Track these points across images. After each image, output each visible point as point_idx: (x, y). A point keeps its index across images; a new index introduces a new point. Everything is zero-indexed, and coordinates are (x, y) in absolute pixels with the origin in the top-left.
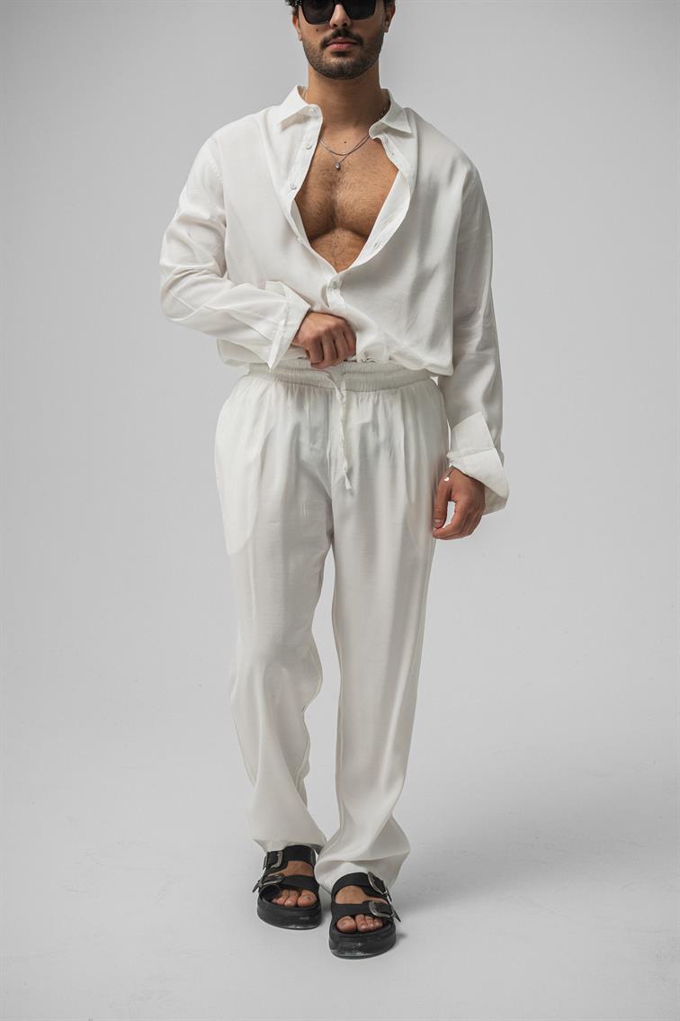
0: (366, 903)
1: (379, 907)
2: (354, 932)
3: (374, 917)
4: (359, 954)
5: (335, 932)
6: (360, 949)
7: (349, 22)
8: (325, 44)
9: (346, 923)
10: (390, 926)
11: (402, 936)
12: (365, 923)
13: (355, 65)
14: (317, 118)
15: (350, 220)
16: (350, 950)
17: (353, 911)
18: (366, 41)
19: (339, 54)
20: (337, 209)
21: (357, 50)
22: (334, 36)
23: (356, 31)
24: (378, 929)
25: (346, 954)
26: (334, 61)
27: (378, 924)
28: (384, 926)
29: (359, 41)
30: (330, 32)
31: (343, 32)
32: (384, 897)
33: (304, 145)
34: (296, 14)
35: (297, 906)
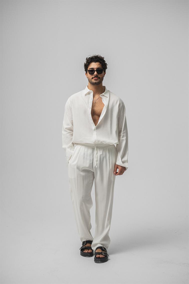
0: (102, 252)
1: (104, 253)
2: (99, 258)
3: (103, 255)
4: (100, 262)
5: (95, 258)
6: (100, 261)
7: (97, 74)
8: (92, 78)
9: (98, 256)
10: (106, 257)
11: (109, 259)
12: (101, 256)
13: (98, 82)
14: (92, 92)
15: (97, 113)
16: (98, 261)
17: (99, 254)
18: (101, 78)
19: (95, 80)
20: (95, 111)
21: (99, 80)
22: (95, 77)
23: (99, 76)
24: (104, 257)
25: (97, 262)
26: (94, 81)
27: (104, 256)
28: (105, 257)
29: (99, 78)
30: (94, 76)
31: (96, 76)
32: (106, 251)
33: (91, 98)
34: (86, 73)
35: (88, 252)
